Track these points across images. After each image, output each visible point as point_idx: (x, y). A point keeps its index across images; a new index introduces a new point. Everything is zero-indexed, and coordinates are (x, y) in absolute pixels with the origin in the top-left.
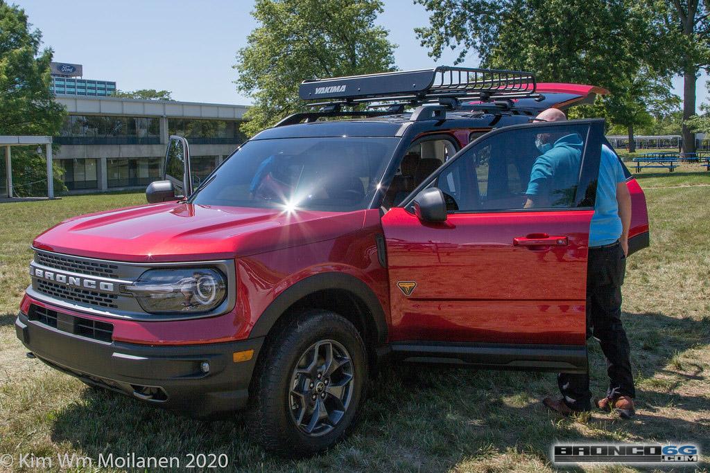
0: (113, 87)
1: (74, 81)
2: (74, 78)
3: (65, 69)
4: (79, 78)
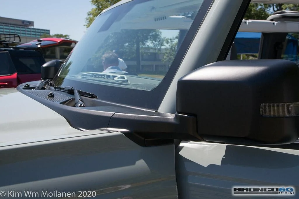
0: (48, 32)
1: (30, 28)
2: (30, 27)
3: (25, 23)
4: (32, 27)
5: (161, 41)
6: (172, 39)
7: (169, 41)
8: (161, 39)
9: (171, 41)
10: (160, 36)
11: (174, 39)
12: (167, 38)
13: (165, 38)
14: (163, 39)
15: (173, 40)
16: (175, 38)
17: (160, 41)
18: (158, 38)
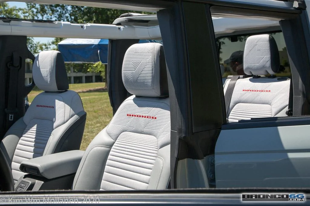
5: (34, 47)
6: (47, 44)
7: (44, 47)
8: (33, 45)
9: (46, 47)
10: (32, 41)
11: (50, 45)
12: (41, 43)
13: (39, 43)
14: (36, 45)
15: (48, 46)
16: (51, 43)
17: (31, 47)
18: (30, 43)
